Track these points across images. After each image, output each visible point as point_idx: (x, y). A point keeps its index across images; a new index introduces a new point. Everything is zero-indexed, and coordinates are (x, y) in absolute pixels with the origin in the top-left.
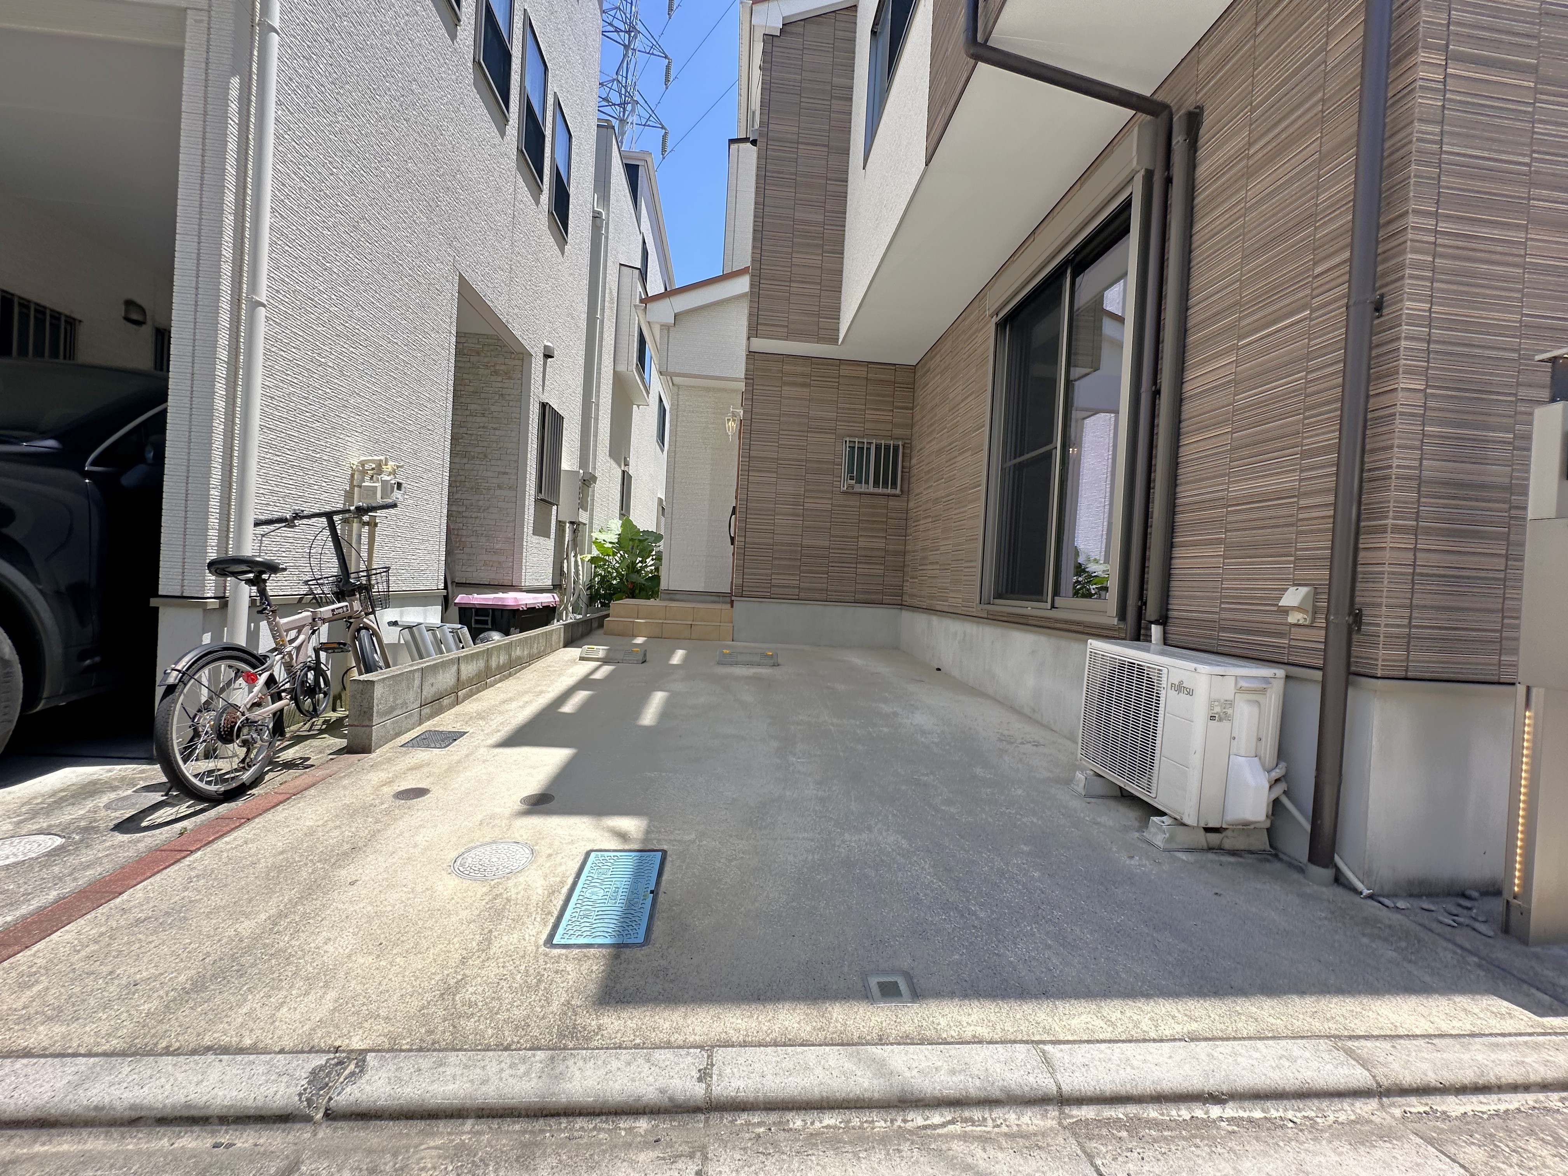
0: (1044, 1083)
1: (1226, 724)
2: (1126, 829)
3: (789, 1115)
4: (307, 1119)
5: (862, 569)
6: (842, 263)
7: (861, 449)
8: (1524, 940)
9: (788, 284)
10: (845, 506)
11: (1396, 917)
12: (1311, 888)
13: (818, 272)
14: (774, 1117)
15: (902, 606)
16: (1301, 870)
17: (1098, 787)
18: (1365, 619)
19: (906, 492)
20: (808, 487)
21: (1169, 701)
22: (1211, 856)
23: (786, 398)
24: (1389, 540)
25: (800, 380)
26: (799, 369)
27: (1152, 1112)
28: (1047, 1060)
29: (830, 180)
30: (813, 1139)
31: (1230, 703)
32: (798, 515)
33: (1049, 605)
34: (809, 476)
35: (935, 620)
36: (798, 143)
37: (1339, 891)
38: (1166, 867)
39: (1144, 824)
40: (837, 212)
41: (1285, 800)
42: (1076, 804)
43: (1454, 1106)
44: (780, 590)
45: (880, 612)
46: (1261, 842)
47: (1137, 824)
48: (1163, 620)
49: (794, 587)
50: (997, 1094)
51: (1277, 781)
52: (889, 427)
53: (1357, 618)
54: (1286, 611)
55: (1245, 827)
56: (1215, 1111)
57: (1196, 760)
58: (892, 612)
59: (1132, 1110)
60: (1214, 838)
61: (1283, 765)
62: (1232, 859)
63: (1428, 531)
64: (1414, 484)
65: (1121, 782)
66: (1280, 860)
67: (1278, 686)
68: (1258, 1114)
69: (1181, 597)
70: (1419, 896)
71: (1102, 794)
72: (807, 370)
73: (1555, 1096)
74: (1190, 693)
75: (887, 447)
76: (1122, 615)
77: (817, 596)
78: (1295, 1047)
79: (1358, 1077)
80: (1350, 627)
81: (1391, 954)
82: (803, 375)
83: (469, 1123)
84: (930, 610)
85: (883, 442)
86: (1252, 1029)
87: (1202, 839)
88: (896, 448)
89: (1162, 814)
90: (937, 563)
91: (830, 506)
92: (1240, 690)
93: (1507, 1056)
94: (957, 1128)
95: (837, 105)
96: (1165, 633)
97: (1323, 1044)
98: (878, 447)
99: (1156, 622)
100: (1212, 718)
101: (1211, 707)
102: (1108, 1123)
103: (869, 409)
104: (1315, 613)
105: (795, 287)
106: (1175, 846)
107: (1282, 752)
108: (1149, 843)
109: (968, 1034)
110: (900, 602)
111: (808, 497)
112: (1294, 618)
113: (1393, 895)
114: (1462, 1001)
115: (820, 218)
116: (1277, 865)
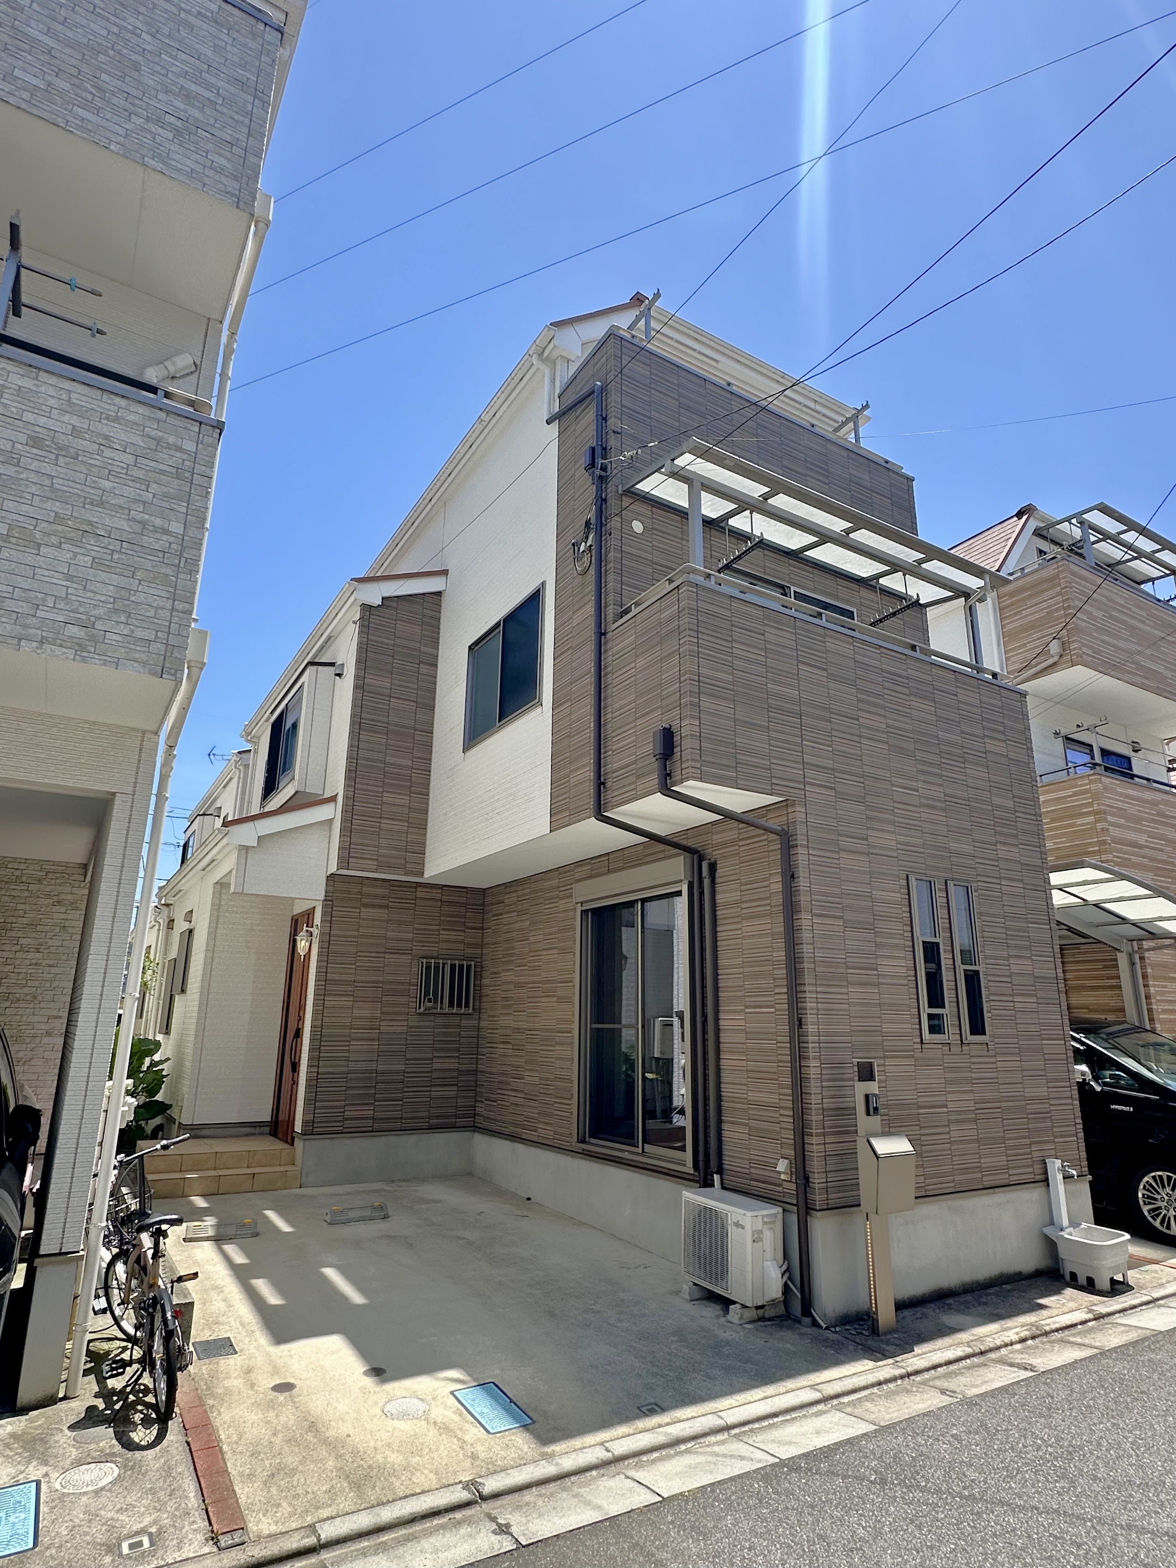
0: (721, 1423)
1: (760, 1244)
2: (718, 1317)
3: (642, 1457)
4: (476, 1502)
5: (437, 1092)
6: (428, 804)
7: (437, 968)
8: (878, 1335)
9: (378, 820)
10: (420, 1027)
11: (836, 1336)
12: (804, 1330)
13: (406, 811)
14: (636, 1459)
15: (475, 1128)
16: (799, 1322)
17: (697, 1294)
18: (811, 1180)
19: (478, 1010)
20: (385, 1009)
21: (733, 1233)
22: (760, 1323)
23: (364, 919)
24: (814, 1140)
25: (378, 901)
26: (379, 891)
27: (756, 1425)
28: (720, 1417)
29: (418, 730)
30: (654, 1461)
31: (761, 1232)
32: (374, 1040)
33: (640, 1151)
34: (385, 999)
35: (520, 1148)
36: (390, 696)
37: (815, 1329)
38: (742, 1334)
39: (726, 1311)
40: (425, 759)
41: (789, 1282)
42: (689, 1306)
43: (846, 1399)
44: (354, 1123)
45: (453, 1137)
46: (781, 1310)
47: (722, 1313)
48: (720, 1171)
49: (367, 1118)
50: (707, 1430)
51: (785, 1272)
52: (461, 946)
53: (807, 1179)
54: (780, 1173)
55: (773, 1303)
56: (776, 1420)
57: (749, 1267)
58: (466, 1135)
59: (750, 1426)
60: (760, 1312)
61: (786, 1262)
62: (769, 1323)
63: (829, 1134)
64: (821, 1111)
65: (710, 1287)
66: (791, 1319)
67: (780, 1217)
68: (788, 1417)
69: (729, 1156)
70: (845, 1324)
71: (698, 1297)
72: (386, 892)
73: (876, 1388)
74: (743, 1228)
75: (461, 967)
76: (696, 1166)
77: (390, 1125)
78: (798, 1392)
79: (817, 1396)
80: (805, 1185)
81: (832, 1352)
82: (383, 897)
83: (534, 1489)
84: (513, 1138)
85: (457, 962)
86: (785, 1390)
87: (753, 1314)
88: (469, 967)
89: (734, 1303)
90: (522, 1091)
91: (405, 1028)
92: (765, 1223)
93: (862, 1378)
94: (697, 1446)
95: (424, 669)
96: (722, 1179)
97: (808, 1389)
98: (453, 967)
99: (717, 1173)
100: (754, 1241)
101: (753, 1235)
102: (744, 1432)
103: (443, 929)
104: (791, 1174)
105: (385, 824)
106: (743, 1321)
107: (786, 1256)
108: (731, 1322)
109: (690, 1416)
110: (472, 1124)
111: (384, 1020)
112: (783, 1177)
113: (835, 1327)
114: (853, 1364)
115: (409, 763)
116: (790, 1322)
